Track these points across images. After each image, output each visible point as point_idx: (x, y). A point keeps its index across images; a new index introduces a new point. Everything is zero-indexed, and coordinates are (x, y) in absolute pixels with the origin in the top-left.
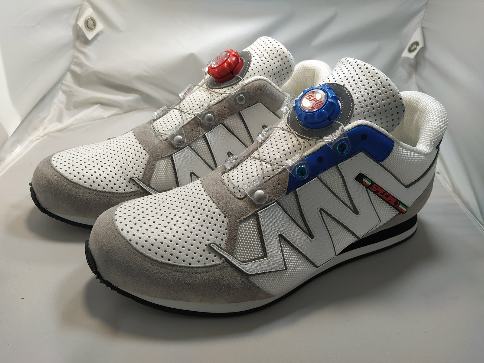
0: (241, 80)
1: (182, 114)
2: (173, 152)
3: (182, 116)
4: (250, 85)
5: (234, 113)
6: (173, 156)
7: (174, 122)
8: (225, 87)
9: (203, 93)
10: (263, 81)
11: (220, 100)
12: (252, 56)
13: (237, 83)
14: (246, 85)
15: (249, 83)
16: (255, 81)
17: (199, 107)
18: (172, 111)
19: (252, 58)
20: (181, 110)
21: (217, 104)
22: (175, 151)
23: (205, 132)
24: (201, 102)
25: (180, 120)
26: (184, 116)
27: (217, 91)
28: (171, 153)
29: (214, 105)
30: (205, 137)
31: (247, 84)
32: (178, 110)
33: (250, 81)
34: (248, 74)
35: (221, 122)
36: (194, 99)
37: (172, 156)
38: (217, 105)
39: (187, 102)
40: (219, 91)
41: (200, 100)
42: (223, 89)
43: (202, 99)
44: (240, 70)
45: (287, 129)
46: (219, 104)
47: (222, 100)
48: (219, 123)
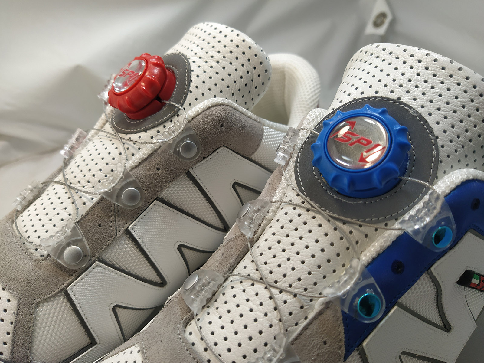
0: (179, 109)
1: (72, 195)
2: (67, 282)
3: (73, 198)
4: (200, 118)
5: (178, 176)
6: (70, 291)
7: (58, 214)
8: (150, 128)
9: (108, 144)
10: (223, 107)
11: (145, 156)
12: (191, 61)
13: (172, 117)
14: (192, 119)
15: (197, 114)
16: (208, 108)
17: (104, 175)
18: (50, 188)
19: (192, 65)
20: (68, 183)
21: (140, 164)
22: (71, 279)
23: (128, 224)
24: (107, 164)
25: (71, 209)
26: (76, 197)
27: (135, 137)
28: (63, 286)
29: (136, 167)
30: (128, 233)
31: (194, 118)
32: (63, 186)
33: (198, 112)
34: (190, 98)
35: (155, 197)
36: (93, 160)
37: (67, 291)
38: (141, 166)
39: (78, 166)
40: (140, 137)
41: (105, 161)
42: (146, 132)
43: (108, 159)
44: (173, 90)
45: (303, 203)
46: (144, 164)
47: (150, 156)
48: (152, 200)
